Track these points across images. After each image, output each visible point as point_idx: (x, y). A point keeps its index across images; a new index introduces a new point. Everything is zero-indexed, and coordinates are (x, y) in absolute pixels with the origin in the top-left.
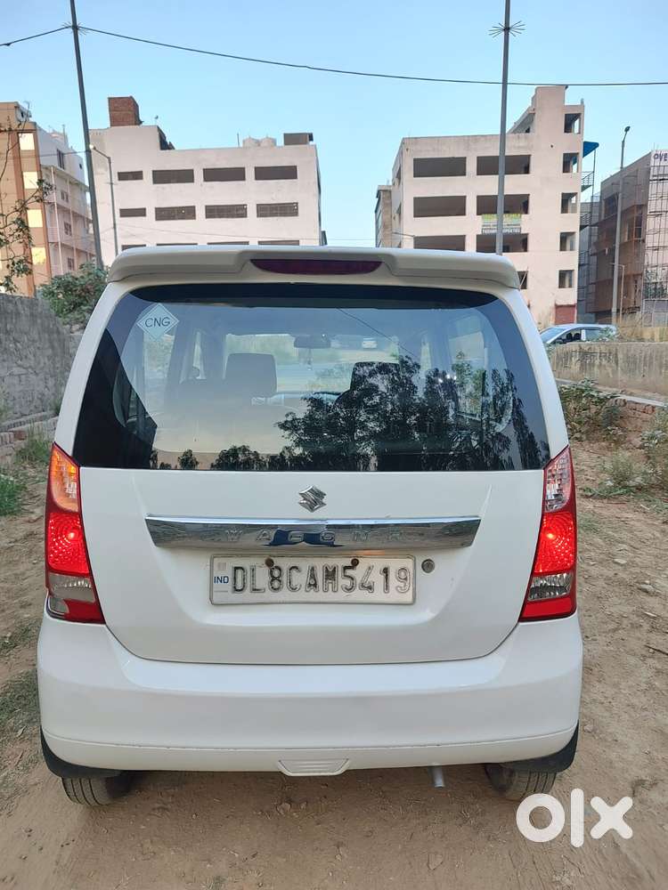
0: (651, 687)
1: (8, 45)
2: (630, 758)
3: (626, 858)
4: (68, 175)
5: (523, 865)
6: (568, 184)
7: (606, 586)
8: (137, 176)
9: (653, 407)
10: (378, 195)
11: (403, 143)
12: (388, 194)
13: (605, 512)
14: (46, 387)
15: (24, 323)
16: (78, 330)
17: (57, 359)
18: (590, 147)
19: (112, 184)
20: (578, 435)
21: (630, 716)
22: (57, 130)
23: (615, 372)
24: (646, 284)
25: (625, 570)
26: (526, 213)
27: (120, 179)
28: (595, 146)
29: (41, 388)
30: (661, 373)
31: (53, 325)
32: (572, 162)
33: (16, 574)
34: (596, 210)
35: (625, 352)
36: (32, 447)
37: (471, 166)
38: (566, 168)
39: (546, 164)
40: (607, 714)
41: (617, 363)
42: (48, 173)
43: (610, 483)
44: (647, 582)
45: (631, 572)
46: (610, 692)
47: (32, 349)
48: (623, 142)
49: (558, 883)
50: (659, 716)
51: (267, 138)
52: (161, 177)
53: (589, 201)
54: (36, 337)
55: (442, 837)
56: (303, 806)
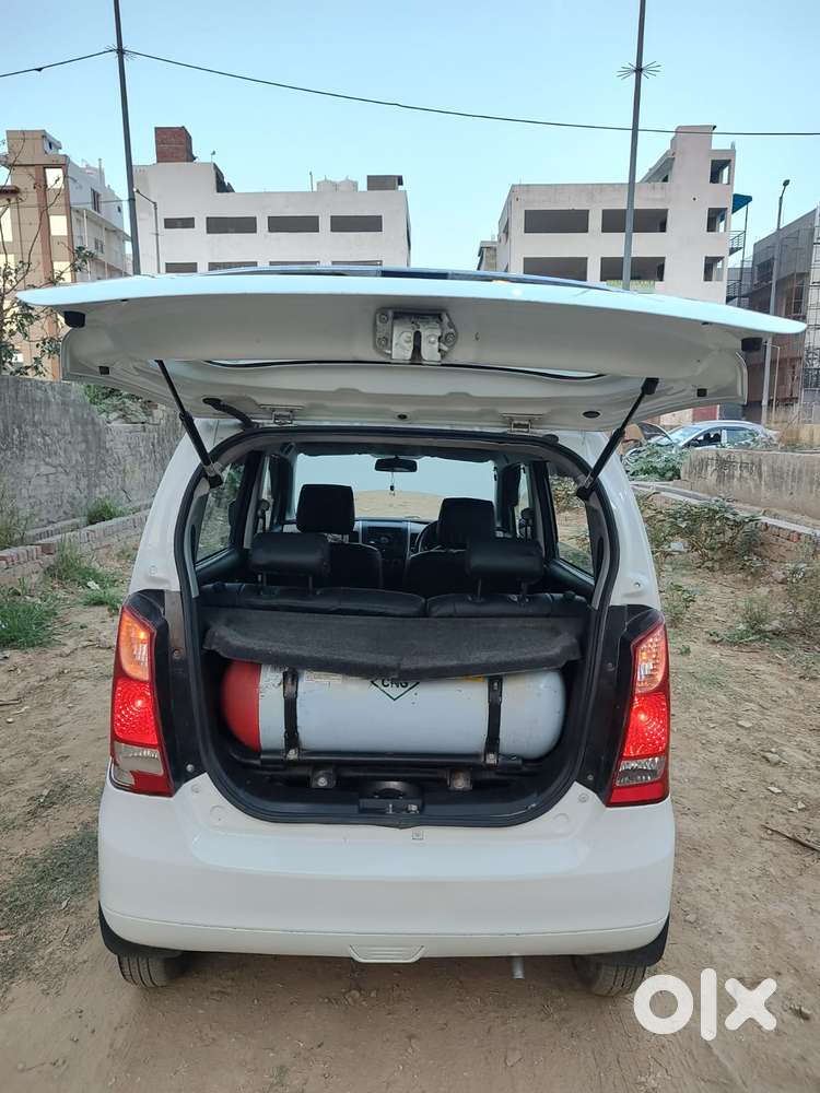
0: (765, 872)
1: (40, 70)
2: (734, 953)
3: (718, 1061)
4: (103, 220)
5: (607, 1065)
6: (713, 245)
7: (725, 753)
8: (188, 223)
9: (800, 535)
10: (481, 254)
11: (512, 191)
12: (492, 252)
13: (733, 663)
14: (78, 488)
15: (54, 413)
16: (115, 420)
17: (91, 455)
18: (741, 201)
19: (157, 235)
20: (709, 564)
21: (739, 907)
22: (92, 165)
23: (757, 487)
24: (806, 370)
25: (749, 735)
26: (661, 280)
27: (166, 227)
28: (746, 200)
29: (71, 490)
30: (811, 492)
31: (88, 414)
32: (718, 219)
33: (49, 720)
34: (747, 277)
35: (770, 462)
36: (62, 563)
37: (595, 222)
38: (711, 227)
39: (686, 220)
40: (712, 903)
41: (760, 475)
42: (79, 217)
43: (742, 627)
44: (773, 750)
45: (756, 738)
46: (718, 878)
47: (62, 443)
48: (781, 198)
49: (642, 1084)
50: (770, 907)
51: (347, 180)
52: (217, 225)
53: (739, 266)
54: (68, 429)
55: (523, 1031)
56: (373, 994)
